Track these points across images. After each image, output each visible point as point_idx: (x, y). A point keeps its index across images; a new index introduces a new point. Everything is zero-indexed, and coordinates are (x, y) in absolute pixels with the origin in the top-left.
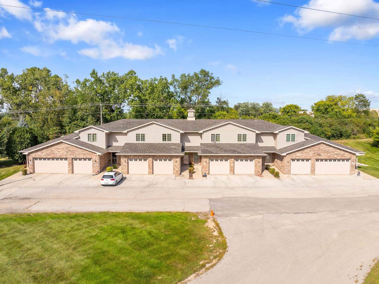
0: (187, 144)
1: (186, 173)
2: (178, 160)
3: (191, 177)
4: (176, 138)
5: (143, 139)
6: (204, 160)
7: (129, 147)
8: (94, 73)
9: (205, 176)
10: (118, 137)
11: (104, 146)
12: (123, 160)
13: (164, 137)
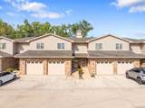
0: (76, 52)
1: (76, 74)
2: (70, 62)
3: (81, 76)
4: (68, 47)
5: (42, 47)
6: (92, 62)
7: (30, 52)
8: (26, 21)
9: (93, 76)
10: (24, 46)
11: (11, 53)
12: (21, 63)
13: (59, 45)
